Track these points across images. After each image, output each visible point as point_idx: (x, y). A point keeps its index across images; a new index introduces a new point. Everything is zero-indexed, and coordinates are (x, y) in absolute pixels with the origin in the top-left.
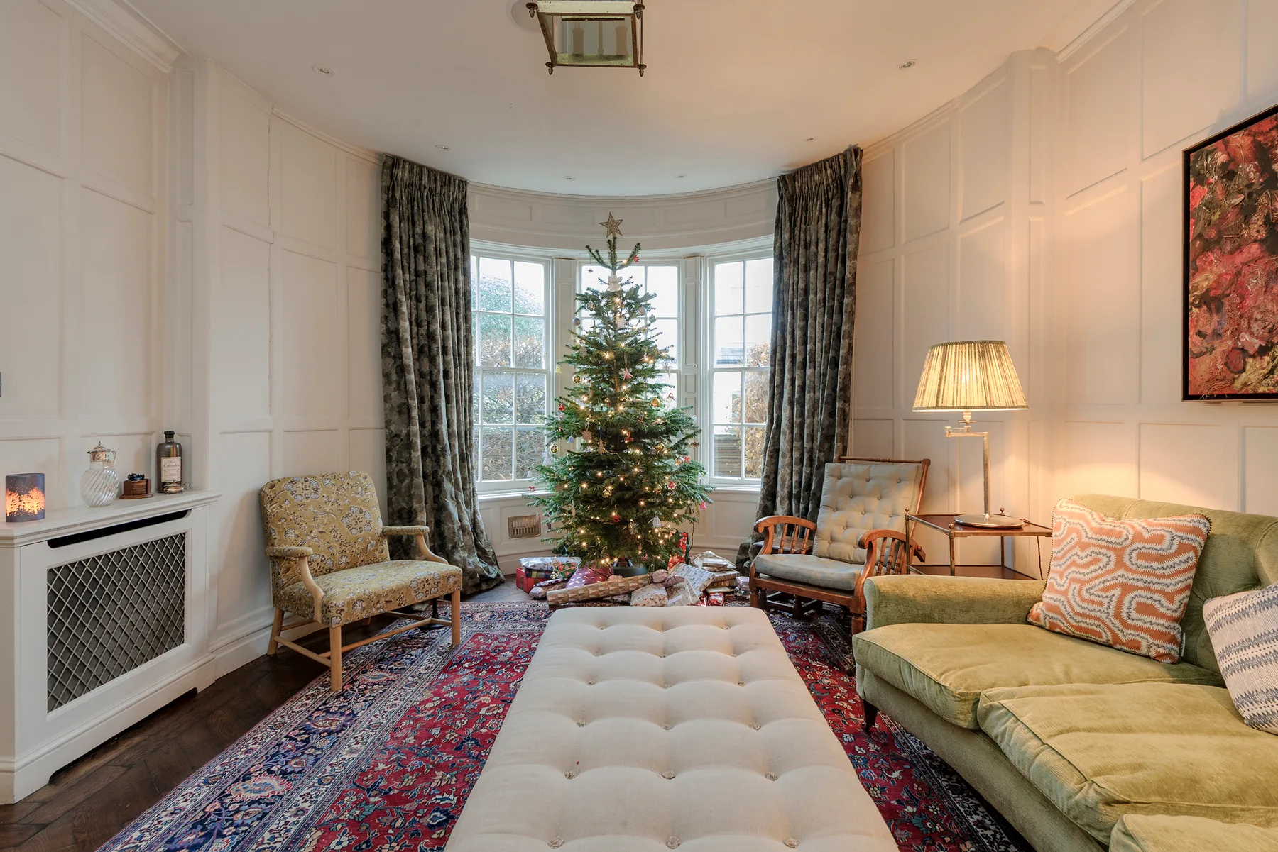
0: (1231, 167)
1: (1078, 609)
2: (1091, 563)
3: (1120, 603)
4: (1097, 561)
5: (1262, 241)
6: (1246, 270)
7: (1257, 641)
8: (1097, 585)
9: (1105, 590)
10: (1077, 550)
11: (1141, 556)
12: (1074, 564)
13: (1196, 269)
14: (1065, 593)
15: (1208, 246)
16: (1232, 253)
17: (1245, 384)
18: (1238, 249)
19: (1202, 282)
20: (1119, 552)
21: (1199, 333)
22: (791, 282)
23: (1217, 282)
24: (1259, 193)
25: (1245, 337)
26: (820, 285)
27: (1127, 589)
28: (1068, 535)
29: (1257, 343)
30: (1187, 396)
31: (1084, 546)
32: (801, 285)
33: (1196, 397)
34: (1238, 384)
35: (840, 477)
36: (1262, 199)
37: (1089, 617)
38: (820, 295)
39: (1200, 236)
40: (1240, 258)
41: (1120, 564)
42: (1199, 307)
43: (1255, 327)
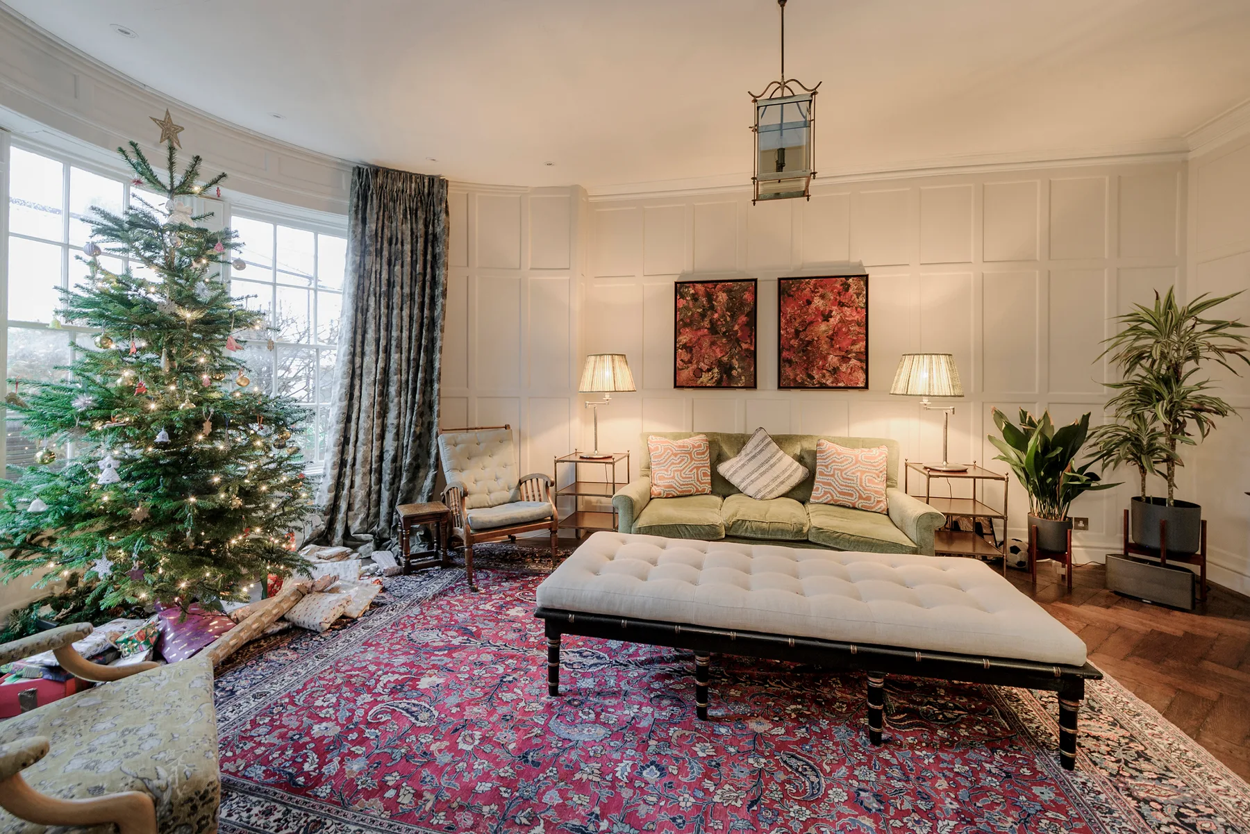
0: (696, 296)
1: (681, 483)
2: (681, 462)
3: (697, 474)
4: (683, 460)
5: (708, 329)
6: (702, 338)
7: (753, 473)
8: (687, 471)
9: (691, 471)
10: (673, 457)
11: (698, 454)
12: (673, 463)
13: (680, 333)
14: (673, 478)
15: (686, 325)
16: (696, 330)
17: (702, 382)
18: (699, 329)
19: (684, 339)
20: (690, 454)
21: (682, 360)
22: (374, 270)
23: (690, 340)
24: (708, 310)
25: (702, 364)
26: (407, 280)
27: (698, 468)
28: (665, 452)
29: (707, 367)
30: (675, 386)
31: (676, 455)
32: (385, 275)
33: (682, 387)
34: (699, 382)
35: (455, 445)
36: (709, 313)
37: (687, 485)
38: (407, 290)
39: (682, 320)
40: (700, 333)
41: (692, 459)
42: (682, 349)
43: (706, 361)
